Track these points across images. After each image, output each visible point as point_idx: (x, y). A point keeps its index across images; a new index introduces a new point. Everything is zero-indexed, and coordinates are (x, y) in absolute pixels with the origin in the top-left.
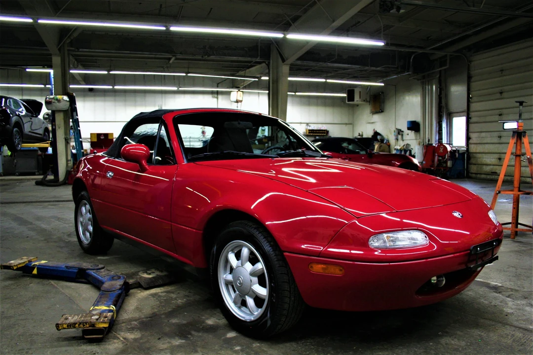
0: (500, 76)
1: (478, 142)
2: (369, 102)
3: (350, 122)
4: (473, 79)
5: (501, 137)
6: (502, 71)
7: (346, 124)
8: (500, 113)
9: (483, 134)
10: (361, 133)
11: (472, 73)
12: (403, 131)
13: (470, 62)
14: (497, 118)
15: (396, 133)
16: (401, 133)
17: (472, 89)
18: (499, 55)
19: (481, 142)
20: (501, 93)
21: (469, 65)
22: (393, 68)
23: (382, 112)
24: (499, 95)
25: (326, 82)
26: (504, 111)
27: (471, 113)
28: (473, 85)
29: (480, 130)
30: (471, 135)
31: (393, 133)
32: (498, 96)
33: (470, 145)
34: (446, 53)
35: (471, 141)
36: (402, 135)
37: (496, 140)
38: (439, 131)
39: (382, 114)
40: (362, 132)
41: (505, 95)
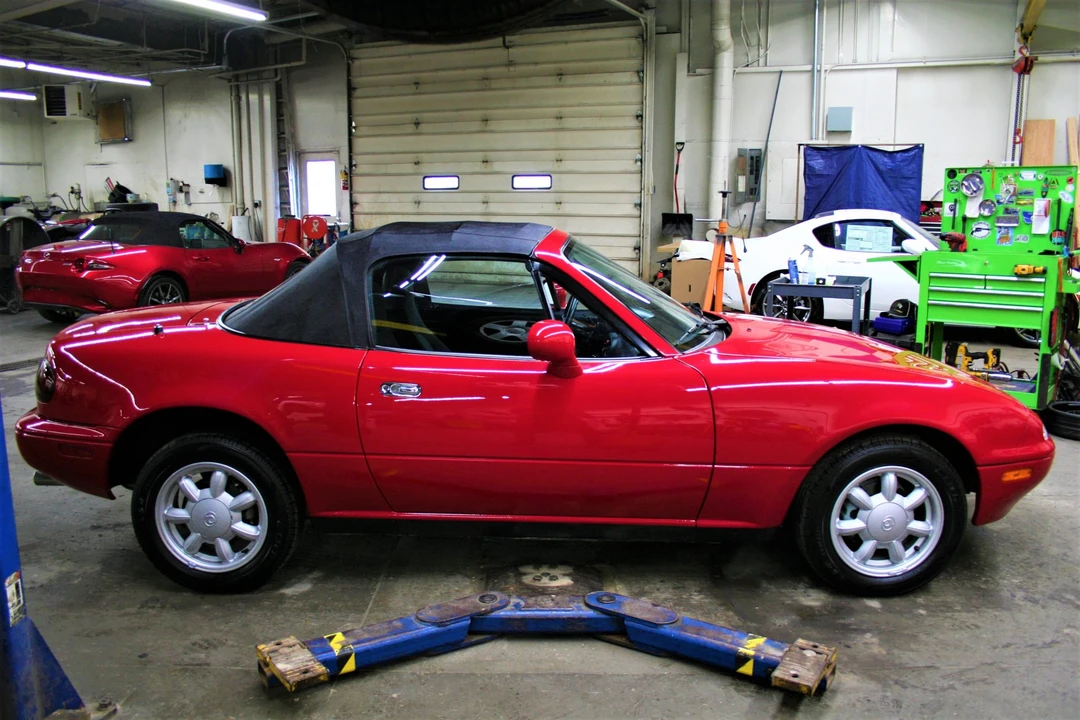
0: (414, 94)
1: (374, 211)
2: (96, 117)
3: (38, 160)
4: (357, 93)
5: (419, 203)
6: (417, 83)
7: (29, 164)
8: (416, 160)
9: (384, 197)
10: (76, 187)
11: (356, 81)
12: (188, 185)
13: (353, 59)
14: (410, 168)
15: (171, 190)
16: (185, 189)
17: (355, 112)
18: (410, 55)
19: (379, 211)
20: (417, 124)
21: (349, 65)
22: (189, 53)
23: (130, 141)
24: (413, 126)
25: (25, 68)
26: (425, 157)
27: (354, 157)
28: (358, 103)
29: (376, 189)
30: (358, 197)
31: (164, 190)
32: (411, 128)
33: (356, 217)
34: (300, 36)
35: (357, 209)
36: (187, 193)
37: (411, 208)
38: (281, 186)
39: (130, 145)
40: (79, 185)
41: (423, 128)
